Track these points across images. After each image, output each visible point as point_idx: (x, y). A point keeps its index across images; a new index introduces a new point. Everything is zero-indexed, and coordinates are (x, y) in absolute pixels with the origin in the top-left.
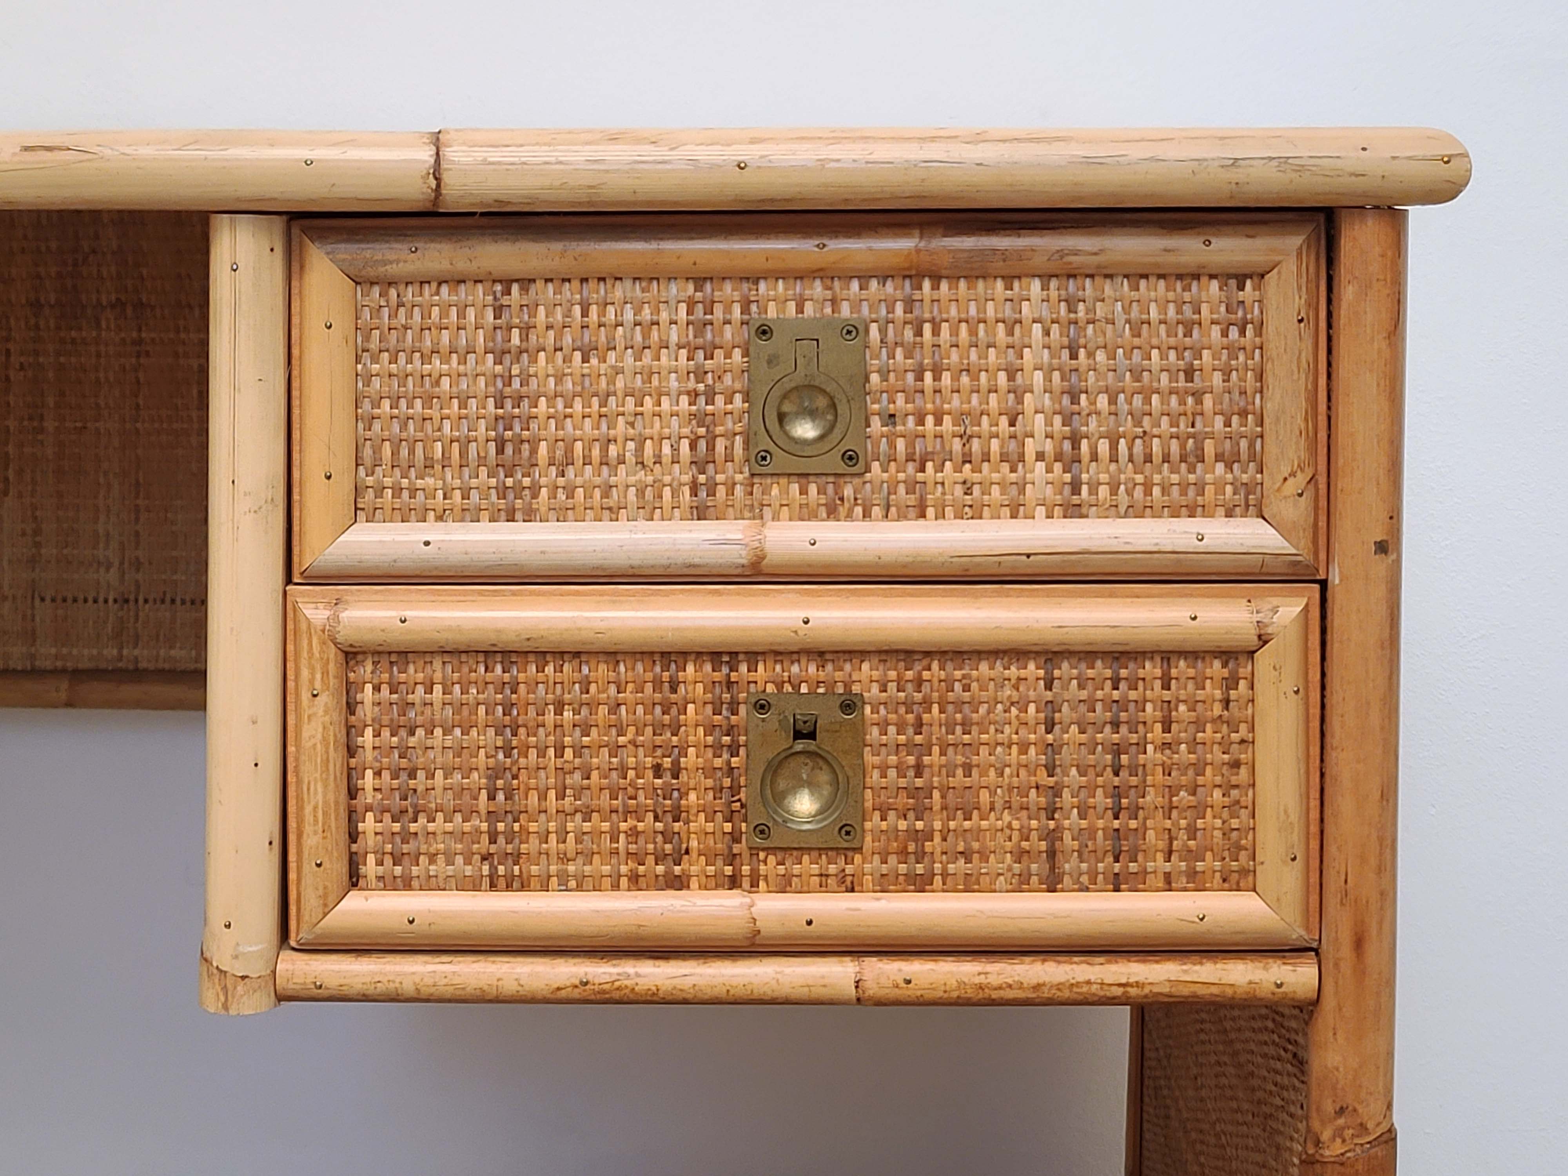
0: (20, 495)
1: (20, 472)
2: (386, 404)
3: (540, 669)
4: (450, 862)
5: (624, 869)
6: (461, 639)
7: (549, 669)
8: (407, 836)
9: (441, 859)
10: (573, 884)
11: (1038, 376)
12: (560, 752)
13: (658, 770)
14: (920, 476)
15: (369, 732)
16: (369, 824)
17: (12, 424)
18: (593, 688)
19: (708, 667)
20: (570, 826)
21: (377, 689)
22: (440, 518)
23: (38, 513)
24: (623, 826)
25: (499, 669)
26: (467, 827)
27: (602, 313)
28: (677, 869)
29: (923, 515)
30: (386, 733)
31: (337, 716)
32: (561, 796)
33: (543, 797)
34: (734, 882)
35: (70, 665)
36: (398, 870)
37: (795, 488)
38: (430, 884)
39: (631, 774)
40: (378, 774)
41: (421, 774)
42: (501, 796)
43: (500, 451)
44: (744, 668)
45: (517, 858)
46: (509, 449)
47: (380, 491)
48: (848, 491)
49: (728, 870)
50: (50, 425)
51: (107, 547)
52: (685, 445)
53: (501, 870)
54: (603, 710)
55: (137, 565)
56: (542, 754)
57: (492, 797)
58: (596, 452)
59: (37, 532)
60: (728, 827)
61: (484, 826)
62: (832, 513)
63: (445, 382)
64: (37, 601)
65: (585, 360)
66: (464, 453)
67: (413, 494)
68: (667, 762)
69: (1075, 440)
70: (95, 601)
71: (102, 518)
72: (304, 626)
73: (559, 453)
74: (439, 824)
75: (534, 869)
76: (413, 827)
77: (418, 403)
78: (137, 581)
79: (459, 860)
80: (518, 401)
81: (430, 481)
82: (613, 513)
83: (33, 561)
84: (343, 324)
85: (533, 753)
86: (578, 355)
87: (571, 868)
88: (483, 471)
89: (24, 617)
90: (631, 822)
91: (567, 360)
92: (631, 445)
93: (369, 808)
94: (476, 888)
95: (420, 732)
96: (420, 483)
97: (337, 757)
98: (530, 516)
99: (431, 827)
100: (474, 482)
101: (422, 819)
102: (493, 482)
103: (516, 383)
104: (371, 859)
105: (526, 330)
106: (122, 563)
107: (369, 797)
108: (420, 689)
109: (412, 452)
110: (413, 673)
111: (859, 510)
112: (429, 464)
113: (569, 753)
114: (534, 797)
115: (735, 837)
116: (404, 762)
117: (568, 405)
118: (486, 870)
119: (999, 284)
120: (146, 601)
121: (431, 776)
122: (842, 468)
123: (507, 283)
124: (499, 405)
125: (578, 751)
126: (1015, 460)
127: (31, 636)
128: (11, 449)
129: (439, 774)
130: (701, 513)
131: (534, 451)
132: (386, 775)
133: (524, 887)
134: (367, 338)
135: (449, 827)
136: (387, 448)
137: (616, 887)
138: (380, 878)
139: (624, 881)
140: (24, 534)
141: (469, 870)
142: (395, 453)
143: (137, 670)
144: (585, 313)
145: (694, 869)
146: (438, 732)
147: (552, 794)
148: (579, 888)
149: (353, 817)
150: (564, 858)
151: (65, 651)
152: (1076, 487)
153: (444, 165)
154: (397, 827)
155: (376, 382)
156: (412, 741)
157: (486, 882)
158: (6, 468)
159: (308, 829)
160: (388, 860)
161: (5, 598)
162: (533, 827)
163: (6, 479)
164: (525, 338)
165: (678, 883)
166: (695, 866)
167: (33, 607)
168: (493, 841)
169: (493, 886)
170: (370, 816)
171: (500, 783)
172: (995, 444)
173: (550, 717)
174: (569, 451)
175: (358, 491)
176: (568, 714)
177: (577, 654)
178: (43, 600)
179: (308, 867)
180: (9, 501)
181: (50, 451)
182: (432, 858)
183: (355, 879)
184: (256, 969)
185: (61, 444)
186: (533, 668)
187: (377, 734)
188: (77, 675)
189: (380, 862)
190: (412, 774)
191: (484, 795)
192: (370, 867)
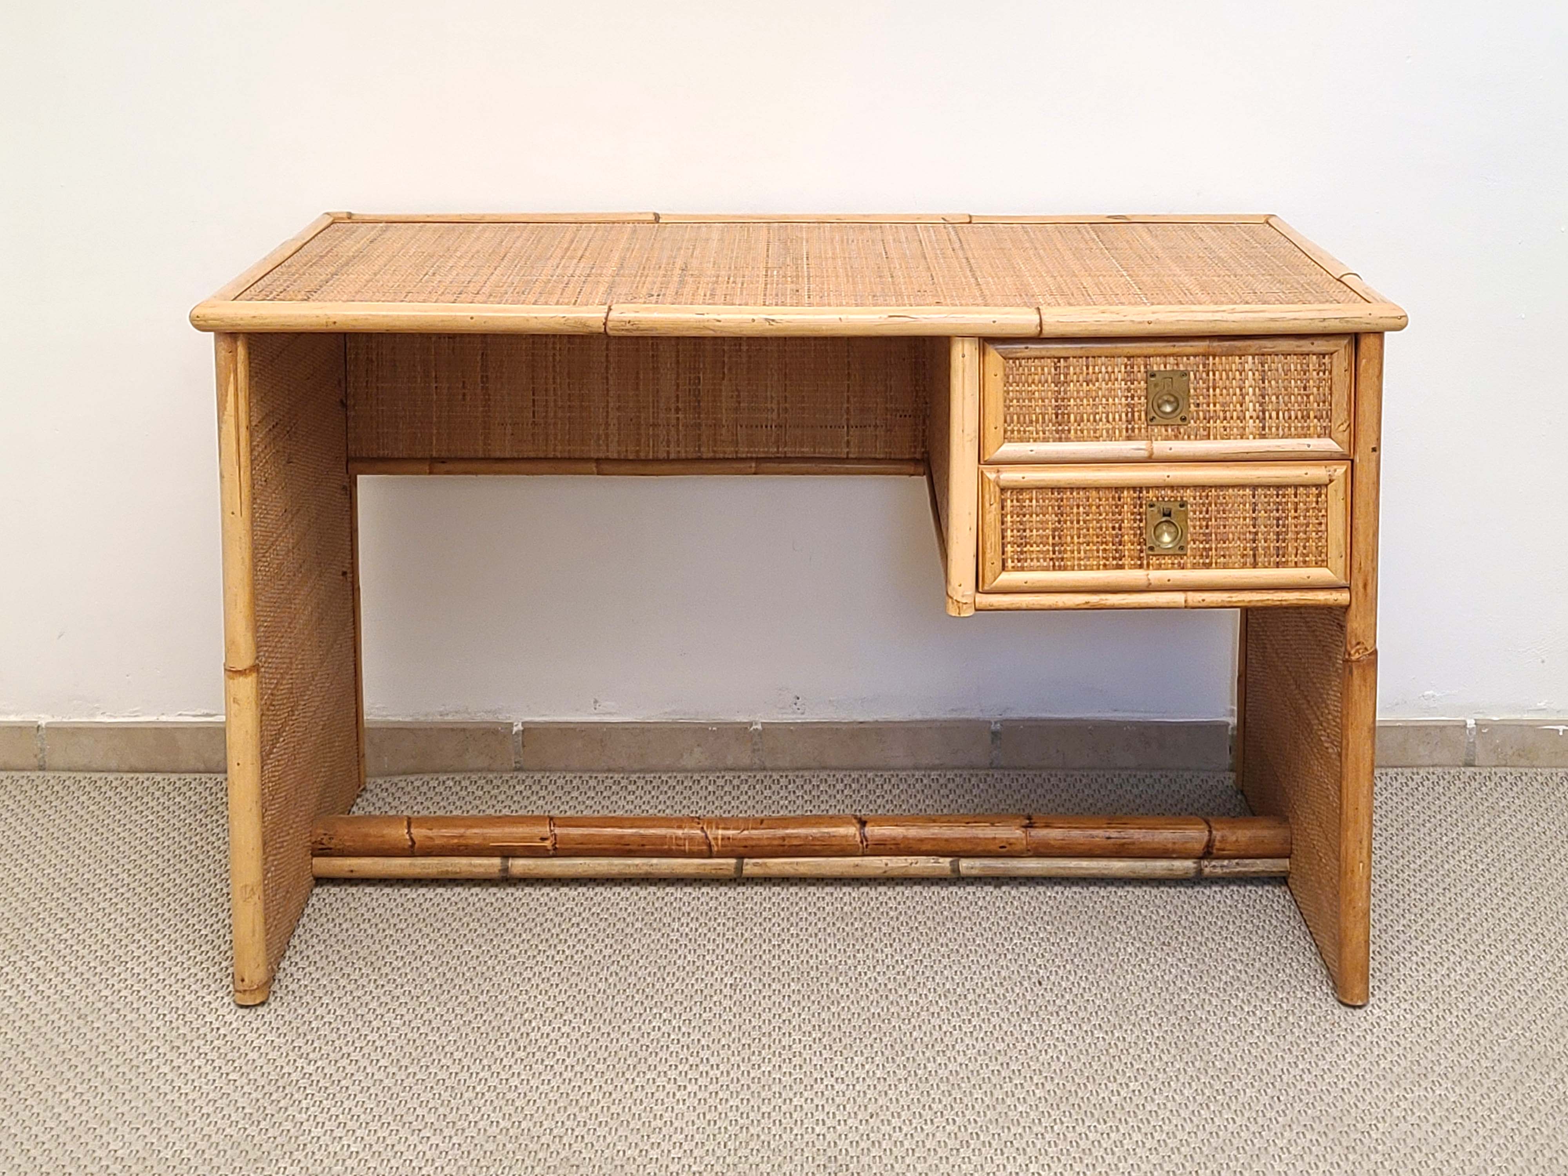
0: (731, 380)
1: (730, 369)
2: (1015, 401)
3: (1071, 494)
4: (1038, 561)
5: (1101, 563)
6: (1042, 484)
7: (1075, 494)
8: (1022, 552)
9: (1035, 560)
10: (1083, 568)
11: (1251, 390)
12: (1078, 522)
13: (1114, 528)
14: (1208, 425)
15: (1009, 516)
16: (1009, 549)
18: (1090, 500)
19: (1132, 492)
20: (1082, 548)
21: (1012, 501)
22: (1035, 441)
23: (739, 388)
24: (1101, 548)
25: (1056, 493)
26: (1045, 549)
27: (1094, 369)
28: (1120, 563)
29: (1209, 438)
30: (1015, 516)
31: (998, 510)
32: (1079, 537)
33: (1072, 538)
34: (1141, 566)
35: (755, 455)
36: (1019, 564)
37: (1163, 429)
38: (1031, 569)
39: (1104, 530)
40: (1012, 531)
41: (1028, 531)
42: (1057, 538)
43: (1057, 417)
44: (1144, 492)
45: (1062, 559)
46: (1060, 417)
47: (1012, 431)
48: (1182, 430)
49: (1139, 562)
51: (772, 402)
52: (1124, 415)
53: (1057, 564)
54: (1094, 507)
55: (785, 410)
56: (1072, 522)
57: (1053, 538)
58: (1092, 418)
59: (738, 396)
60: (1139, 547)
61: (1051, 548)
62: (1176, 437)
63: (1037, 393)
64: (739, 427)
65: (1088, 385)
66: (1044, 418)
67: (1025, 432)
68: (1117, 525)
69: (1264, 412)
70: (766, 427)
71: (769, 389)
72: (987, 480)
73: (1078, 418)
74: (1035, 548)
75: (1069, 563)
76: (1025, 549)
77: (1027, 401)
79: (1042, 560)
80: (1063, 399)
81: (1030, 428)
82: (1097, 439)
83: (736, 409)
84: (1000, 374)
85: (1068, 523)
86: (1085, 384)
87: (1082, 563)
88: (1050, 425)
89: (733, 435)
90: (1104, 546)
91: (1081, 385)
92: (1104, 415)
93: (1009, 543)
94: (1048, 570)
95: (1028, 516)
96: (1027, 429)
97: (999, 526)
98: (1068, 440)
99: (1031, 549)
100: (1047, 428)
101: (1028, 546)
102: (1054, 428)
103: (1062, 394)
104: (1010, 561)
105: (1066, 375)
106: (778, 410)
107: (1009, 539)
108: (1027, 501)
109: (1025, 418)
110: (1026, 495)
111: (1186, 437)
112: (1031, 422)
113: (1081, 523)
114: (1069, 538)
115: (1141, 551)
116: (1021, 527)
117: (1082, 400)
118: (1051, 563)
119: (1237, 358)
121: (1031, 531)
122: (1180, 422)
123: (1059, 358)
124: (1056, 401)
125: (1085, 522)
126: (1242, 419)
127: (736, 443)
129: (1034, 531)
130: (1129, 438)
131: (1069, 418)
132: (1015, 531)
133: (1065, 569)
134: (1008, 378)
135: (1038, 549)
136: (1015, 417)
137: (1098, 569)
138: (1013, 567)
139: (1101, 567)
140: (732, 397)
141: (1045, 564)
142: (1018, 418)
143: (786, 457)
144: (1087, 369)
145: (1126, 562)
146: (1034, 516)
147: (1075, 537)
148: (1085, 569)
149: (1003, 546)
150: (1080, 559)
151: (752, 449)
152: (1264, 428)
153: (1043, 323)
154: (1019, 549)
155: (1011, 394)
156: (1024, 519)
157: (1051, 568)
158: (723, 368)
159: (988, 551)
160: (1016, 561)
161: (724, 426)
162: (1068, 548)
163: (724, 373)
164: (1066, 377)
165: (1121, 567)
166: (1126, 561)
167: (737, 430)
168: (1054, 553)
169: (1054, 569)
170: (1009, 546)
171: (1057, 533)
172: (1235, 414)
173: (1075, 510)
174: (1082, 417)
175: (1005, 432)
176: (1081, 509)
177: (1084, 488)
178: (741, 426)
179: (988, 564)
180: (725, 382)
181: (744, 360)
182: (1032, 560)
183: (1004, 568)
184: (970, 600)
185: (750, 357)
186: (1068, 493)
187: (1012, 517)
188: (758, 460)
189: (1013, 562)
190: (1025, 531)
191: (1051, 538)
192: (1009, 564)
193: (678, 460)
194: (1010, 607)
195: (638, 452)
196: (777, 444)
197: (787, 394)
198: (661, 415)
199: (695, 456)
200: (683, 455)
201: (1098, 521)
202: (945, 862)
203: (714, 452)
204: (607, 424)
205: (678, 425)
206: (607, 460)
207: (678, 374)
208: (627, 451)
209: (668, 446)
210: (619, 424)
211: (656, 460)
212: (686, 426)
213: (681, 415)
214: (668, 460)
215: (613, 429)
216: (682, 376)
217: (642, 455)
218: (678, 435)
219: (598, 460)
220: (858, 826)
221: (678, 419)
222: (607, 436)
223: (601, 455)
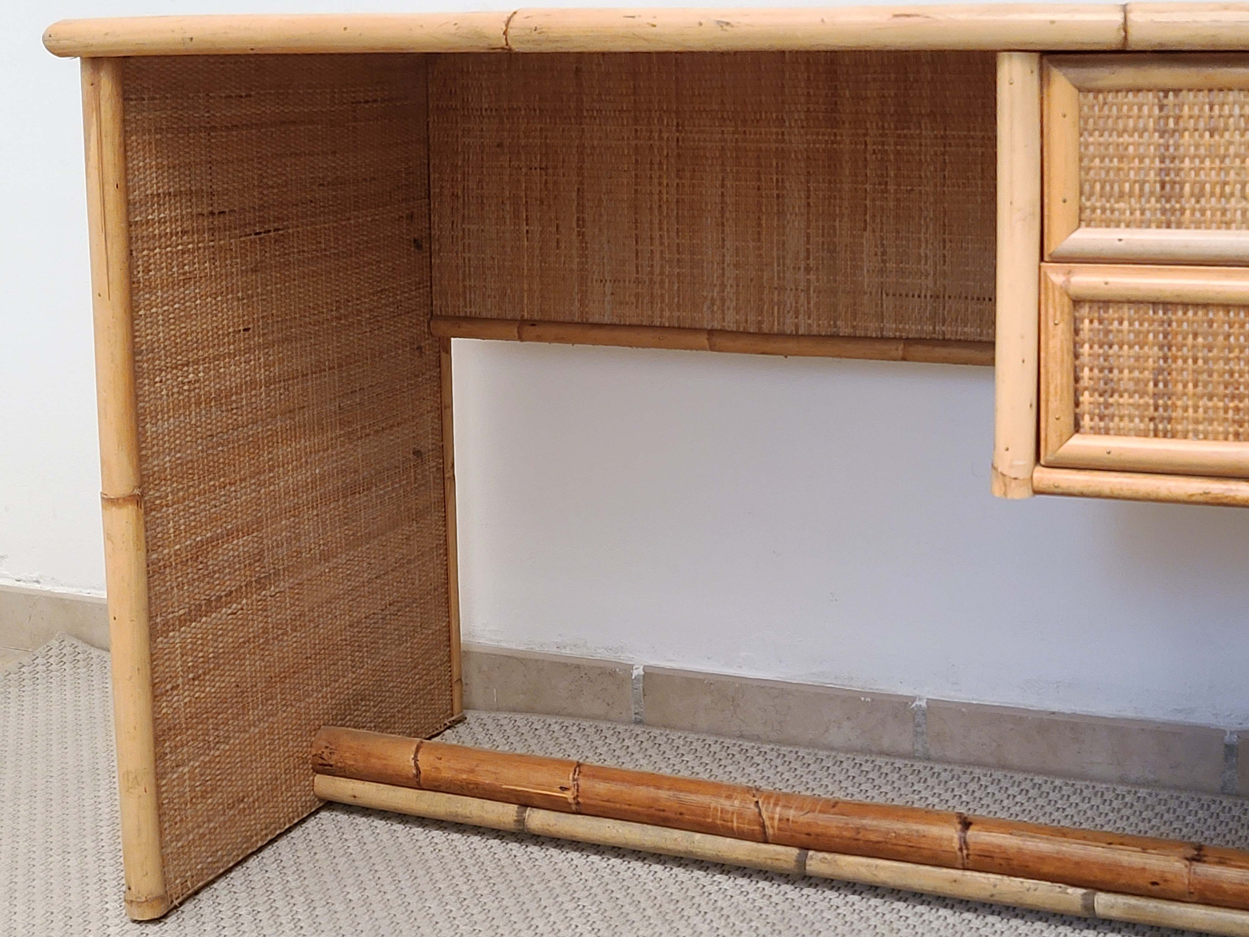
0: (874, 231)
1: (873, 217)
2: (1097, 161)
3: (1185, 313)
4: (1132, 420)
5: (1231, 429)
6: (1140, 295)
7: (1190, 313)
8: (1107, 405)
9: (1126, 419)
10: (1201, 436)
12: (1195, 361)
15: (1087, 346)
16: (1085, 398)
17: (868, 187)
18: (1215, 325)
20: (1201, 403)
21: (1091, 322)
22: (1128, 226)
23: (885, 242)
24: (1231, 405)
25: (1161, 313)
26: (1142, 401)
27: (1221, 109)
30: (1096, 347)
31: (1069, 336)
32: (1195, 386)
33: (1185, 386)
35: (904, 335)
36: (1102, 424)
38: (1119, 432)
39: (1236, 375)
40: (1091, 370)
41: (1116, 371)
42: (1161, 385)
43: (1163, 187)
45: (1170, 420)
46: (1168, 187)
47: (1093, 210)
50: (892, 188)
51: (926, 264)
53: (1160, 426)
54: (1220, 338)
55: (944, 274)
56: (1185, 361)
57: (1156, 385)
58: (1218, 190)
59: (884, 253)
61: (1151, 402)
63: (1131, 149)
64: (884, 296)
65: (1212, 136)
66: (1141, 189)
67: (1112, 212)
70: (919, 296)
71: (923, 245)
72: (1052, 286)
73: (1197, 190)
74: (1125, 399)
75: (1179, 427)
76: (1111, 400)
77: (1116, 160)
78: (944, 285)
79: (1137, 420)
80: (1173, 159)
81: (1122, 205)
82: (1228, 225)
83: (882, 271)
84: (1073, 116)
85: (1180, 361)
86: (1207, 134)
87: (1201, 427)
88: (1153, 200)
89: (877, 306)
90: (1236, 403)
91: (1201, 136)
92: (1238, 186)
93: (1086, 389)
94: (1146, 436)
95: (1116, 347)
96: (1116, 206)
97: (1068, 358)
98: (1179, 225)
99: (1121, 401)
100: (1148, 206)
101: (1116, 396)
102: (1158, 206)
103: (1172, 150)
104: (1087, 417)
105: (1178, 118)
106: (935, 274)
107: (1085, 382)
108: (1116, 323)
109: (1112, 188)
110: (1111, 312)
112: (1121, 195)
113: (1200, 362)
114: (1180, 386)
116: (1106, 364)
117: (1202, 162)
118: (1152, 426)
120: (950, 297)
121: (1121, 372)
123: (1166, 92)
124: (1162, 161)
125: (1205, 361)
127: (881, 317)
128: (868, 202)
129: (1126, 372)
131: (1182, 189)
132: (1096, 371)
133: (1173, 437)
134: (1086, 123)
135: (1131, 401)
136: (1098, 186)
137: (1226, 439)
138: (1091, 428)
139: (1231, 436)
140: (876, 254)
141: (1142, 426)
142: (1102, 188)
143: (944, 339)
144: (1211, 109)
146: (1126, 347)
147: (1190, 385)
148: (1205, 438)
149: (1077, 393)
150: (1197, 422)
151: (901, 326)
153: (1130, 25)
154: (1101, 400)
155: (1090, 148)
156: (1111, 352)
157: (1152, 433)
158: (865, 214)
159: (1052, 398)
160: (1097, 419)
161: (866, 293)
162: (1179, 403)
163: (865, 221)
164: (1176, 123)
167: (882, 299)
168: (1156, 409)
169: (1156, 435)
170: (1086, 393)
171: (1160, 377)
173: (1190, 341)
174: (1202, 188)
175: (1081, 210)
176: (1200, 340)
177: (1205, 306)
178: (887, 295)
179: (1052, 420)
180: (867, 234)
181: (891, 204)
182: (1121, 418)
183: (1077, 428)
184: (1023, 474)
185: (898, 200)
186: (1180, 313)
187: (1091, 347)
188: (908, 341)
189: (1092, 419)
190: (1111, 371)
191: (1151, 384)
192: (1086, 422)
193: (809, 336)
194: (1085, 490)
195: (760, 323)
196: (933, 318)
197: (945, 252)
198: (788, 275)
199: (830, 331)
200: (815, 330)
201: (1227, 361)
202: (1076, 894)
203: (854, 327)
204: (723, 286)
205: (809, 289)
206: (723, 332)
207: (808, 221)
208: (746, 321)
209: (796, 318)
210: (738, 286)
211: (782, 335)
212: (818, 292)
213: (812, 277)
214: (796, 336)
215: (730, 291)
216: (813, 224)
217: (765, 328)
218: (809, 303)
219: (711, 332)
220: (959, 827)
221: (808, 281)
222: (723, 300)
223: (717, 325)
